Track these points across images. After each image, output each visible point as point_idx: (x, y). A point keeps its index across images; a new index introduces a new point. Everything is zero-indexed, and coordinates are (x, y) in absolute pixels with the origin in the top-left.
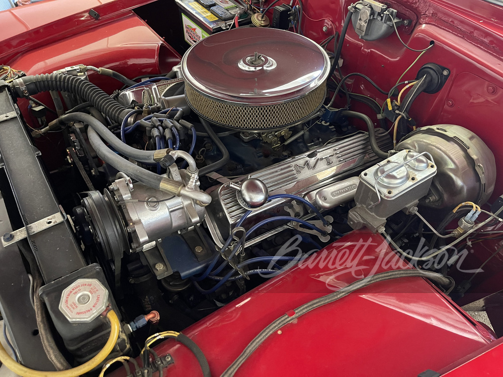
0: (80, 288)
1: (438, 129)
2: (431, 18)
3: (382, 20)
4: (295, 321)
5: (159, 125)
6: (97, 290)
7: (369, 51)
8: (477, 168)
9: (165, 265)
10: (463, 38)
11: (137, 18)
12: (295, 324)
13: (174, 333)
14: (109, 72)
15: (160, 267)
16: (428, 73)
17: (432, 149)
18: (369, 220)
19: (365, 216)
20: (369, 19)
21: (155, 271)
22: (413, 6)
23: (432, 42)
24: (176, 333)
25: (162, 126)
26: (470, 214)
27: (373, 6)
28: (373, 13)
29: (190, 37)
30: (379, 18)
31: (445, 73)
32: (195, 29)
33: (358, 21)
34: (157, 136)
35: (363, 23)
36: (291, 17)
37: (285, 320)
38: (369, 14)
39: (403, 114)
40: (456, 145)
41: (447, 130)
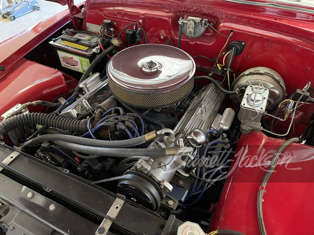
0: (185, 231)
1: (255, 71)
2: (225, 19)
3: (202, 26)
4: (265, 191)
5: (118, 122)
6: (194, 227)
7: (194, 43)
8: (280, 83)
9: (172, 200)
10: (246, 25)
11: (29, 62)
12: (266, 192)
13: (214, 232)
14: (39, 102)
15: (171, 203)
16: (234, 46)
17: (259, 81)
18: (254, 126)
19: (251, 125)
20: (194, 27)
21: (170, 206)
22: (213, 15)
23: (231, 31)
24: (215, 231)
25: (119, 121)
26: (290, 105)
27: (194, 20)
28: (195, 24)
29: (68, 63)
30: (200, 25)
31: (243, 44)
32: (72, 58)
33: (188, 29)
34: (125, 128)
35: (191, 30)
36: (138, 36)
37: (262, 193)
38: (194, 25)
39: (229, 69)
40: (267, 76)
41: (260, 70)
